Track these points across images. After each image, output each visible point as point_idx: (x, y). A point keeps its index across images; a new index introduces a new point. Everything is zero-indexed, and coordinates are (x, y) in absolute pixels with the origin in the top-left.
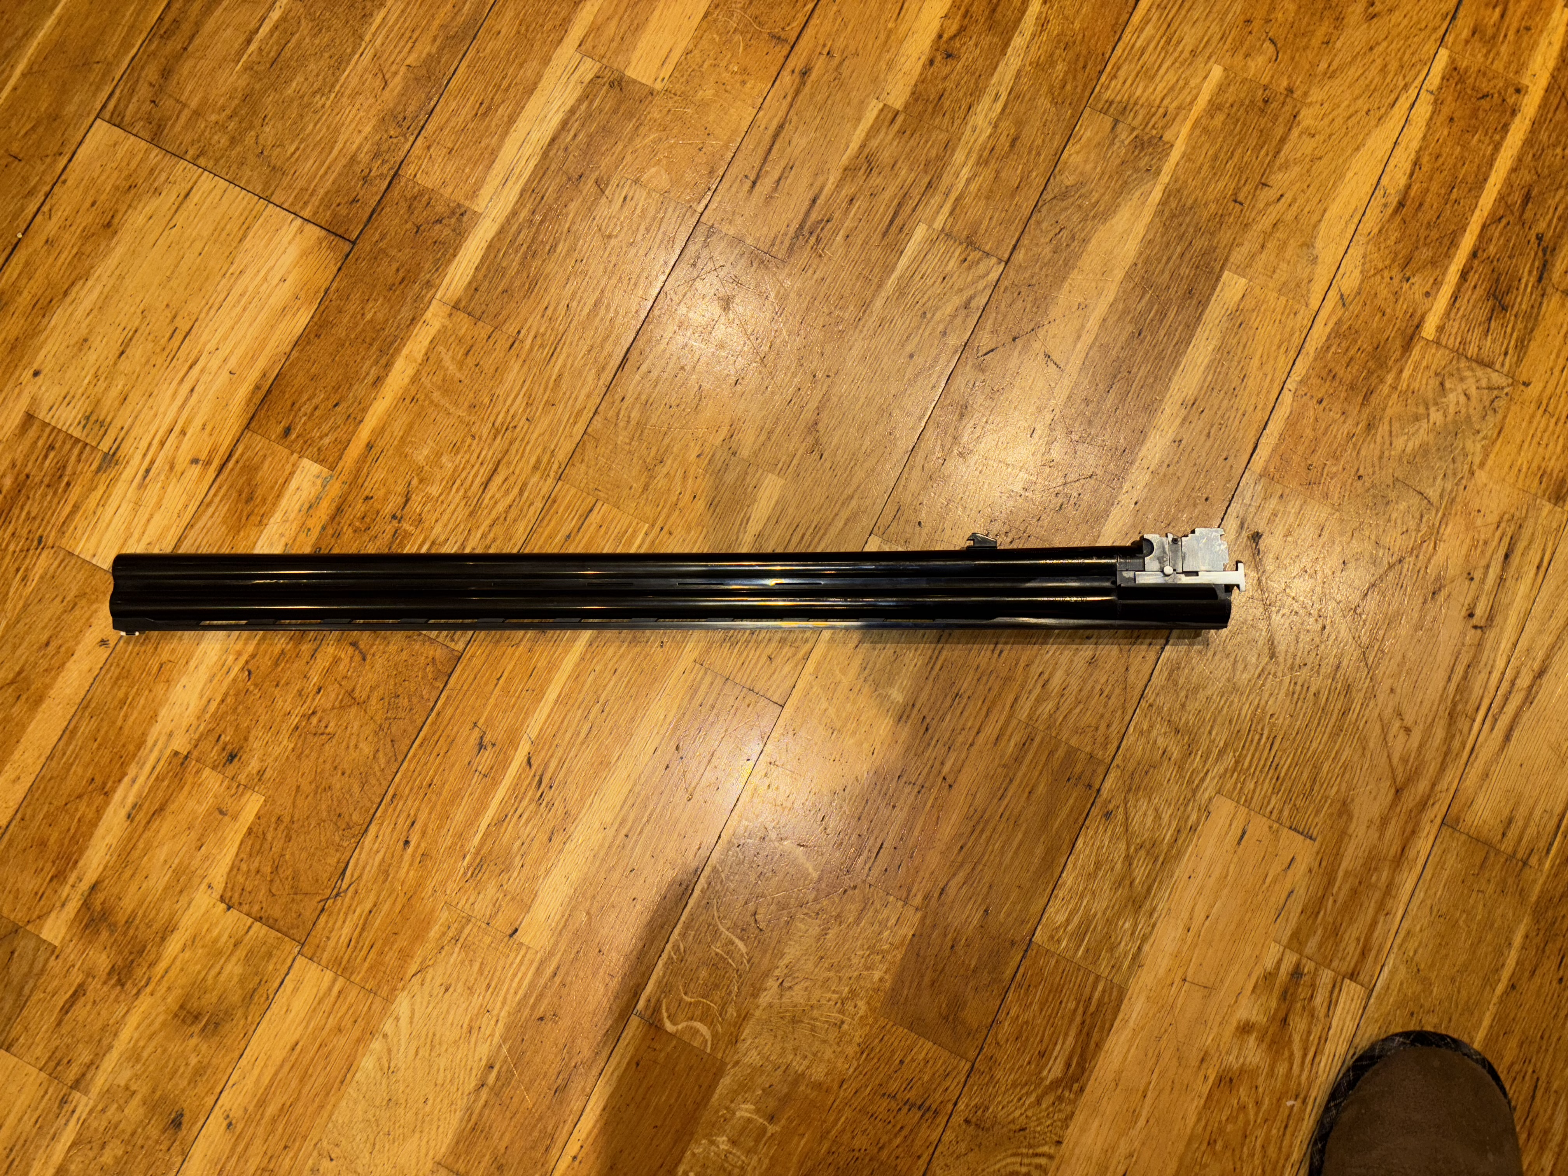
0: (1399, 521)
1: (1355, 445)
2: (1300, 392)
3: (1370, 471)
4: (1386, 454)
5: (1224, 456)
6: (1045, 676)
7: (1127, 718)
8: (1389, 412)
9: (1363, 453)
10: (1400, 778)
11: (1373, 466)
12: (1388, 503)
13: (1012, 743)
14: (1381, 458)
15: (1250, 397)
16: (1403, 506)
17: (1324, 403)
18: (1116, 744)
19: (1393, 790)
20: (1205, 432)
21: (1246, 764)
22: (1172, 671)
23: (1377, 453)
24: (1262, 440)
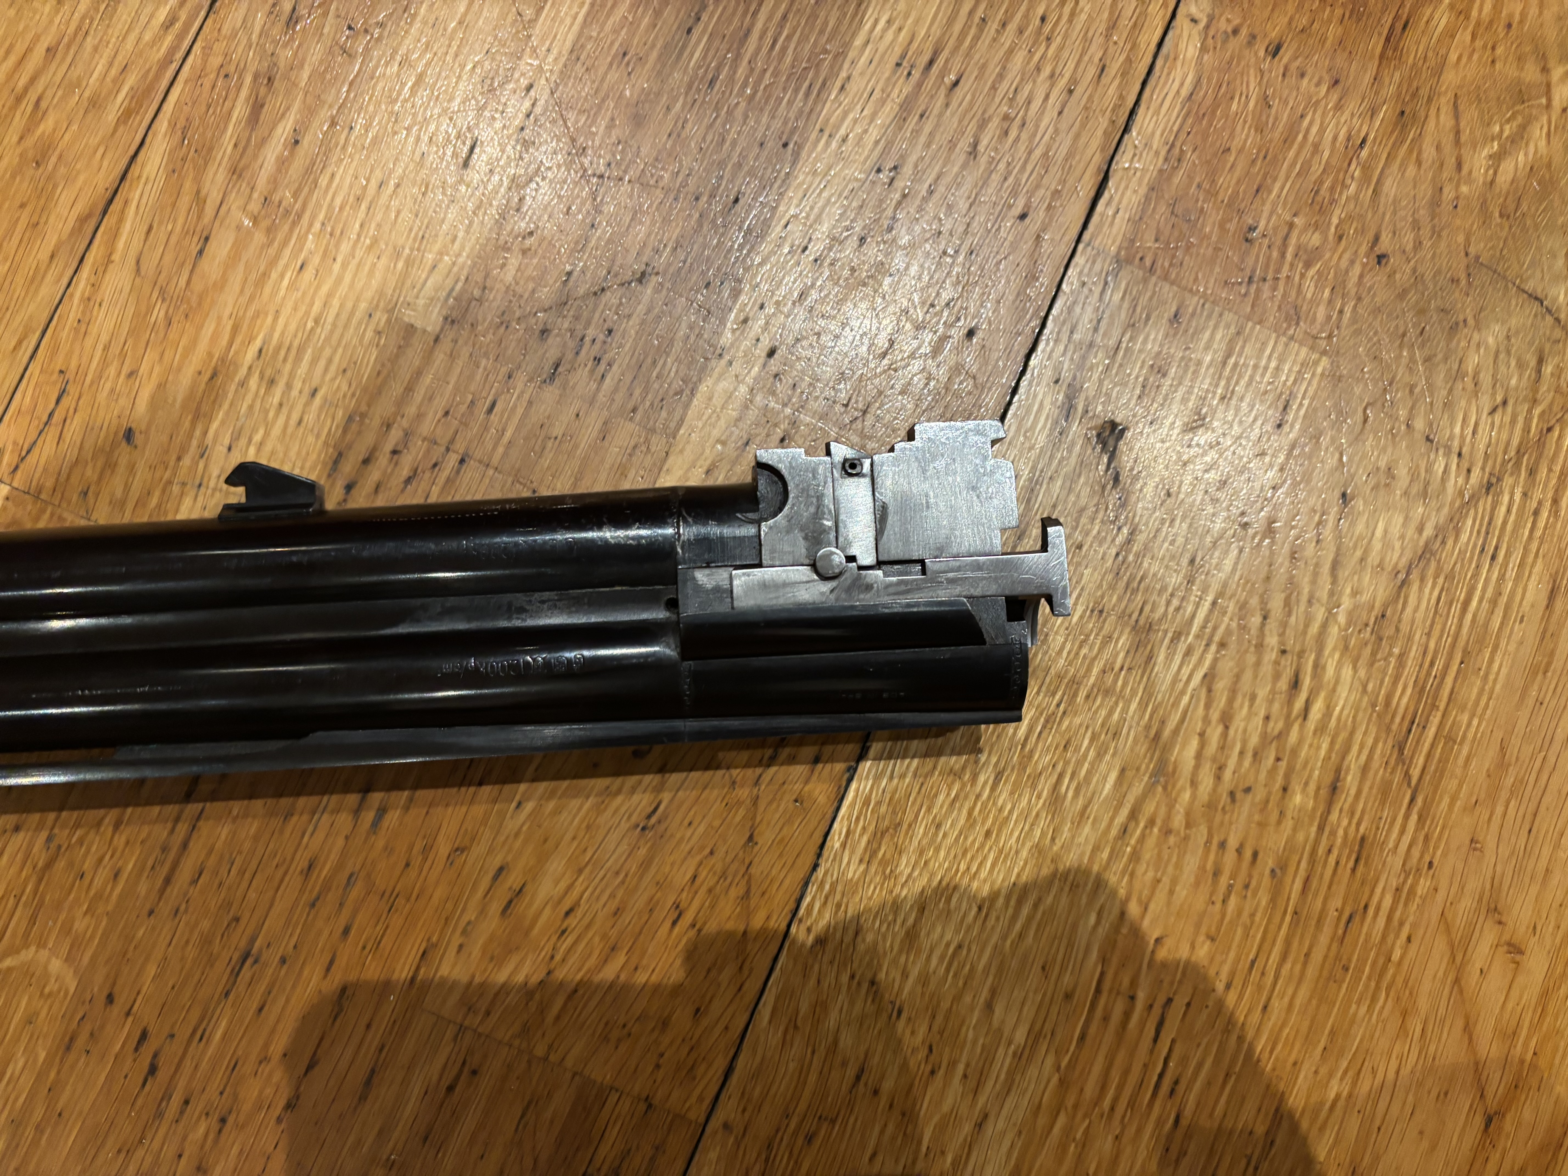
0: (1486, 379)
1: (1366, 169)
2: (1223, 25)
3: (1408, 239)
4: (1448, 193)
5: (1017, 210)
6: (513, 880)
7: (752, 986)
8: (1450, 78)
9: (1390, 187)
10: (1496, 1088)
11: (1416, 225)
12: (1454, 328)
13: (416, 1089)
14: (1435, 203)
15: (1087, 41)
16: (1492, 336)
17: (1286, 55)
18: (720, 1064)
19: (1479, 1121)
20: (964, 145)
21: (1090, 1089)
22: (878, 836)
23: (1425, 190)
24: (1123, 161)
